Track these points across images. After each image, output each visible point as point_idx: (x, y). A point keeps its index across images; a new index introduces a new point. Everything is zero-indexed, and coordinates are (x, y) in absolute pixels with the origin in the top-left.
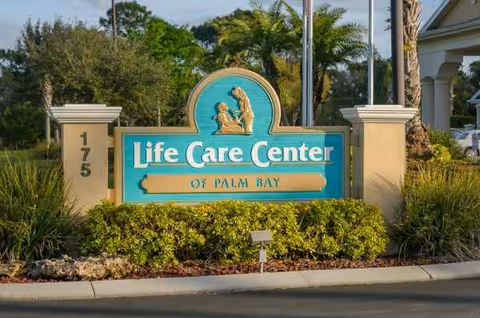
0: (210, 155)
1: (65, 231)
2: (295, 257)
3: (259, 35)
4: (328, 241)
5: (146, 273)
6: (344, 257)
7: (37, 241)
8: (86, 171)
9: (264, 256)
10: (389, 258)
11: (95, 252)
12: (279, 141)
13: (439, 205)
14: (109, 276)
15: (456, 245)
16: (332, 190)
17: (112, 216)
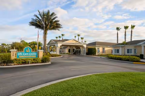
0: (25, 54)
1: (11, 61)
2: (33, 63)
3: (34, 44)
4: (36, 61)
5: (19, 64)
6: (37, 63)
7: (7, 62)
8: (13, 55)
9: (30, 63)
10: (41, 63)
11: (14, 63)
12: (32, 53)
13: (45, 58)
14: (15, 65)
15: (47, 61)
16: (36, 57)
17: (15, 59)
